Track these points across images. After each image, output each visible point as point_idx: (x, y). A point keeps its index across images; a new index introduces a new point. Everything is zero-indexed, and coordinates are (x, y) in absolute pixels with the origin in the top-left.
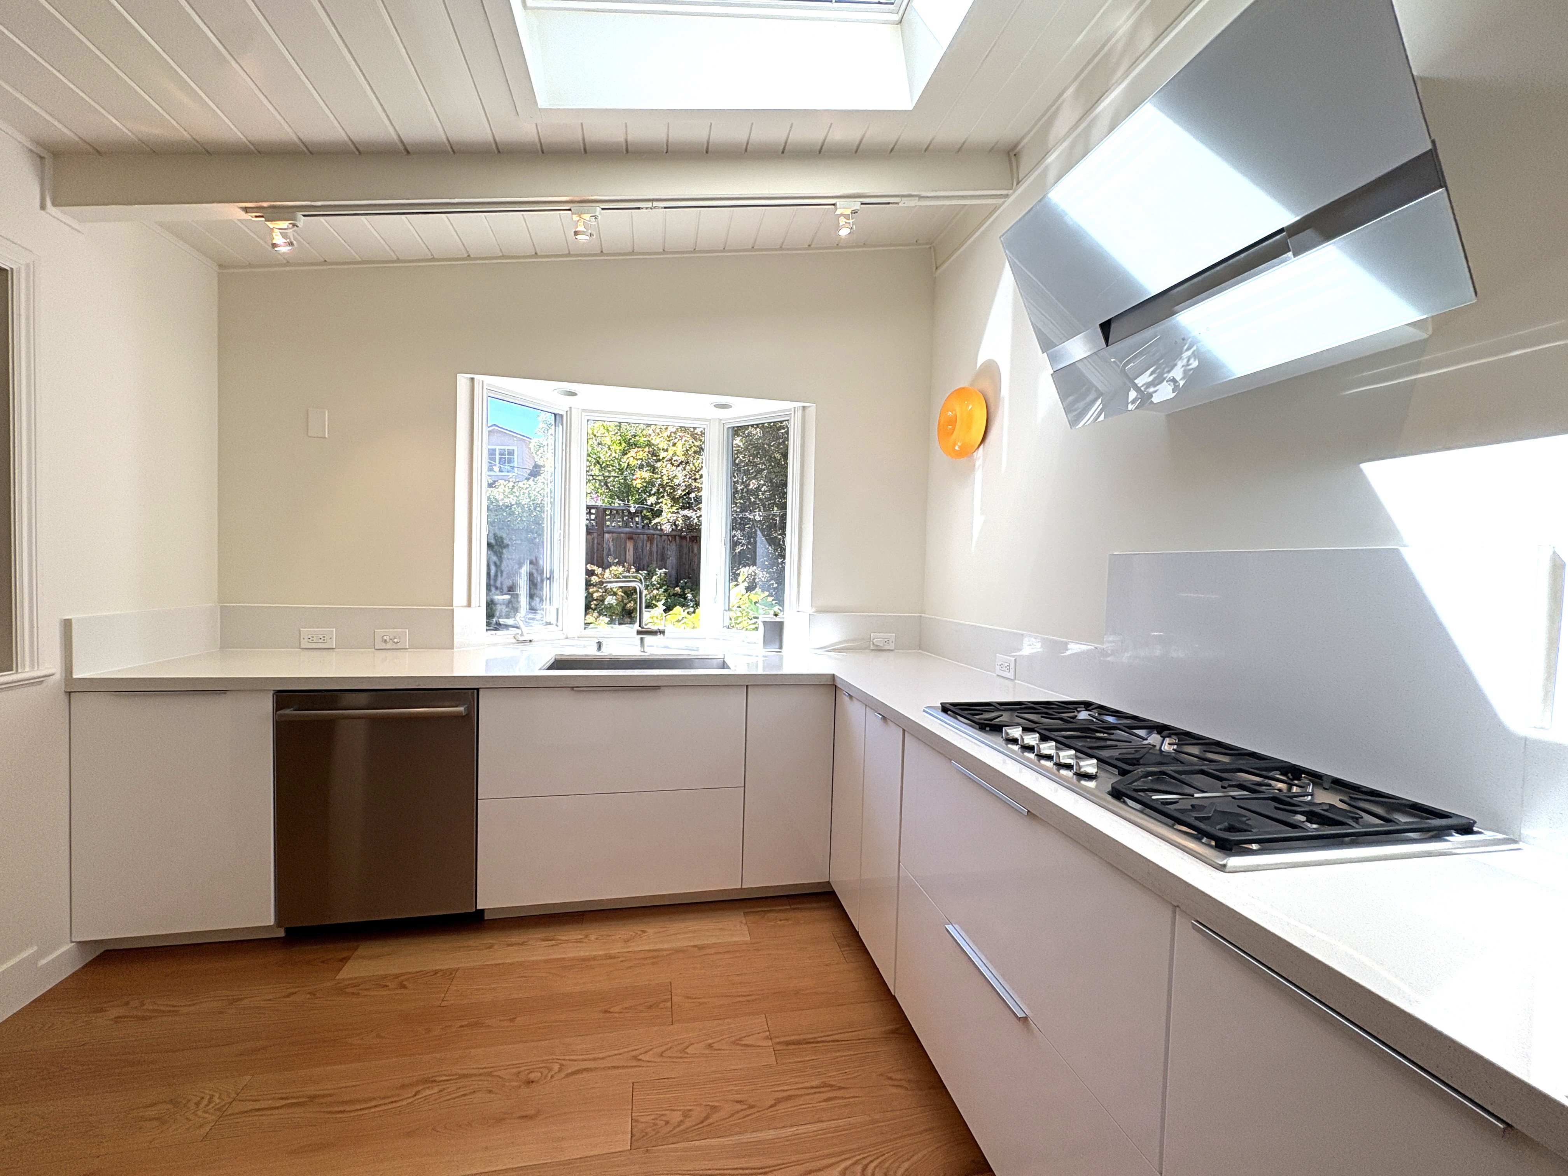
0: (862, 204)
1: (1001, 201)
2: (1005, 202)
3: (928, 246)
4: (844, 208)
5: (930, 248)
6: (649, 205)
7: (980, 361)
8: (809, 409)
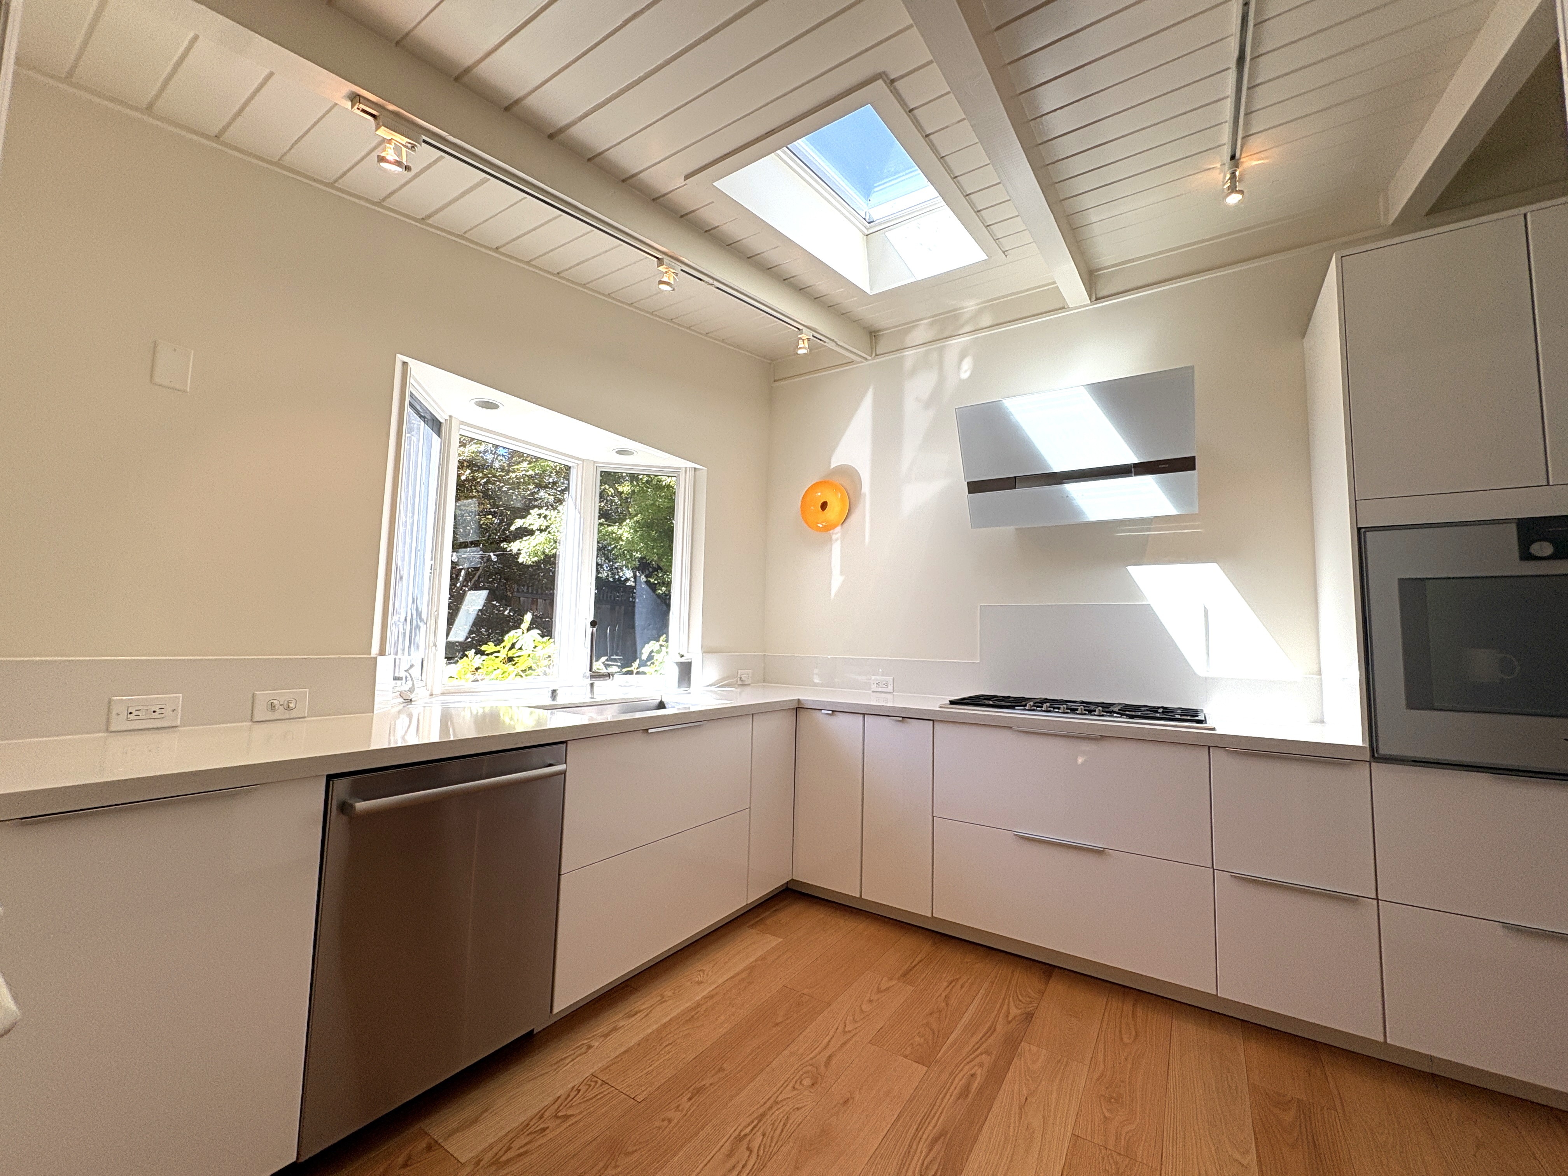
0: (813, 336)
1: (859, 359)
2: (862, 362)
3: (769, 361)
4: (806, 335)
5: (770, 363)
6: (711, 281)
7: (833, 465)
8: (701, 471)
